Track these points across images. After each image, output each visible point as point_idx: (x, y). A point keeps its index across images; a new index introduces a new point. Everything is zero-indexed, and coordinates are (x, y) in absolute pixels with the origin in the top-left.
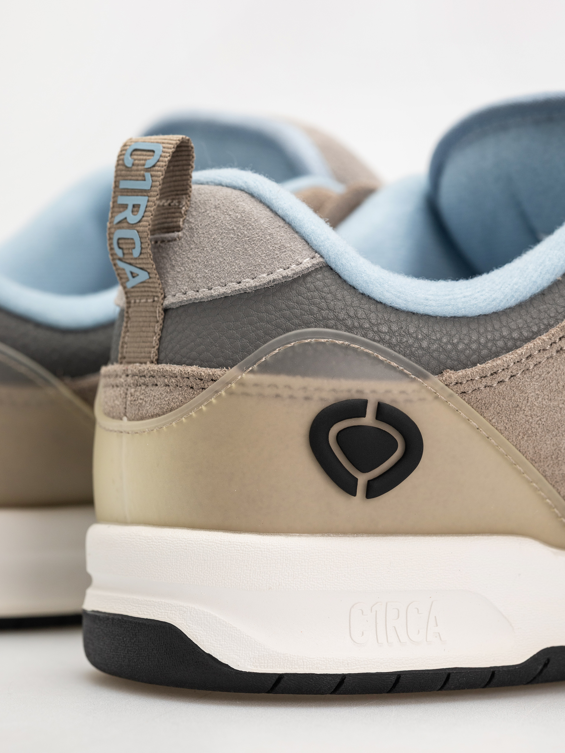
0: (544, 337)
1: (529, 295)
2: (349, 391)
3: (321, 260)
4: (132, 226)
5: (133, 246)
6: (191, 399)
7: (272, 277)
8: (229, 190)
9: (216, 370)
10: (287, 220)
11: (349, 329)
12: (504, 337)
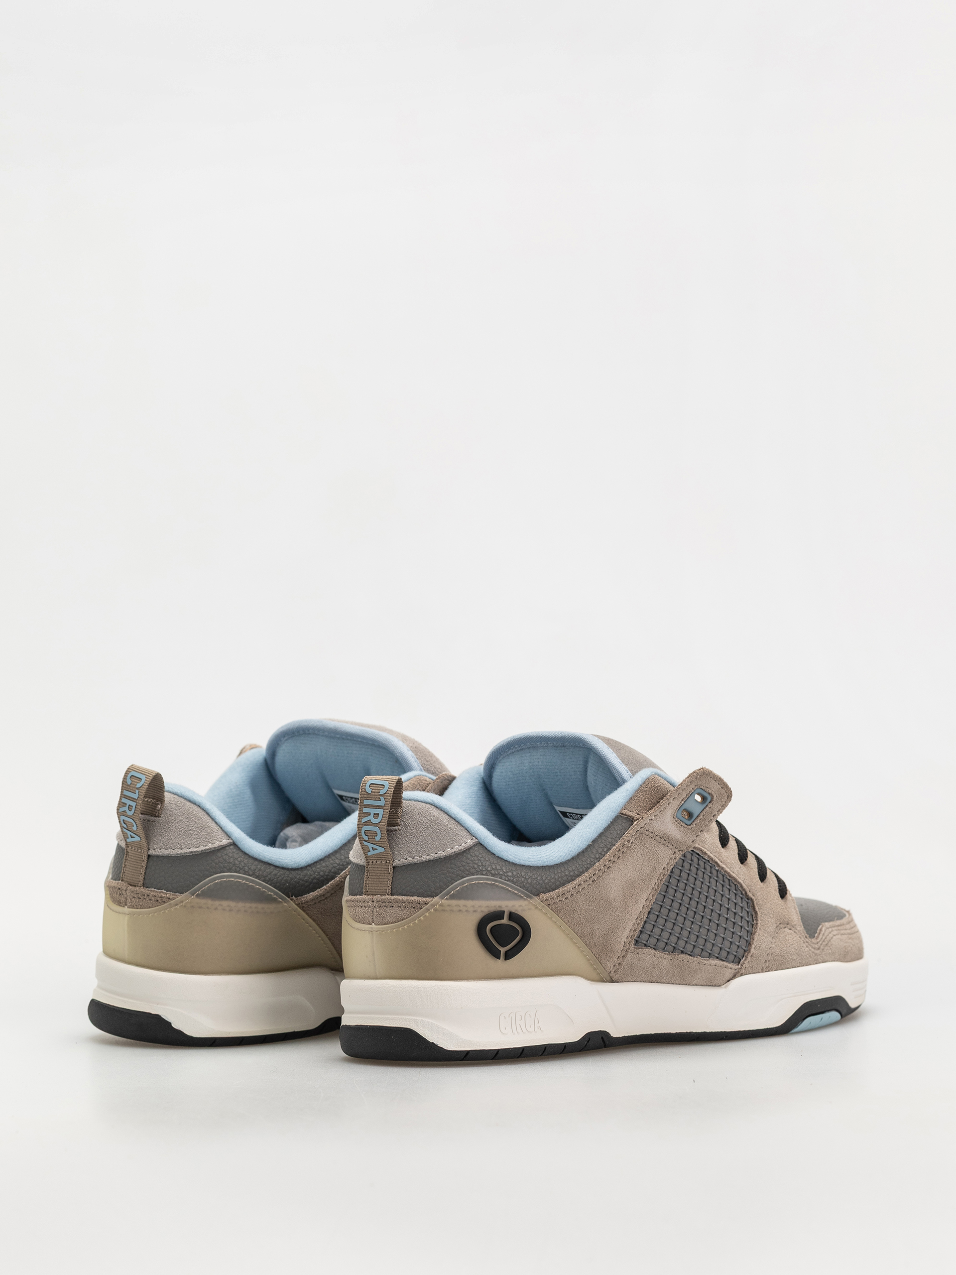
0: (586, 874)
1: (577, 853)
2: (495, 906)
3: (477, 840)
4: (375, 825)
5: (376, 835)
6: (415, 913)
7: (453, 850)
8: (423, 804)
9: (427, 898)
10: (457, 820)
11: (493, 875)
12: (566, 875)
